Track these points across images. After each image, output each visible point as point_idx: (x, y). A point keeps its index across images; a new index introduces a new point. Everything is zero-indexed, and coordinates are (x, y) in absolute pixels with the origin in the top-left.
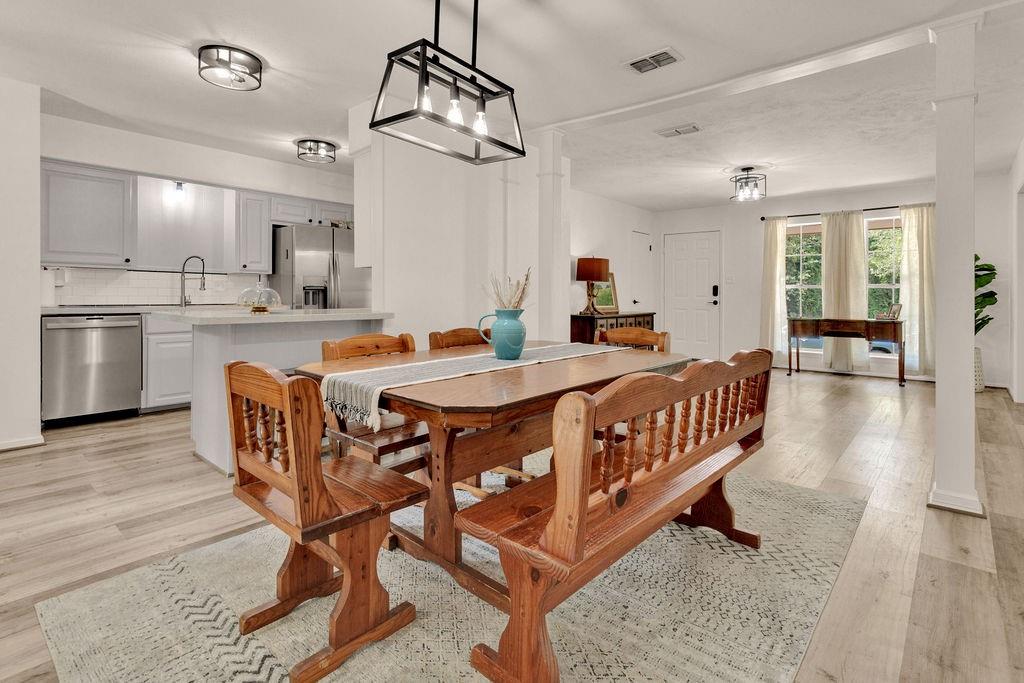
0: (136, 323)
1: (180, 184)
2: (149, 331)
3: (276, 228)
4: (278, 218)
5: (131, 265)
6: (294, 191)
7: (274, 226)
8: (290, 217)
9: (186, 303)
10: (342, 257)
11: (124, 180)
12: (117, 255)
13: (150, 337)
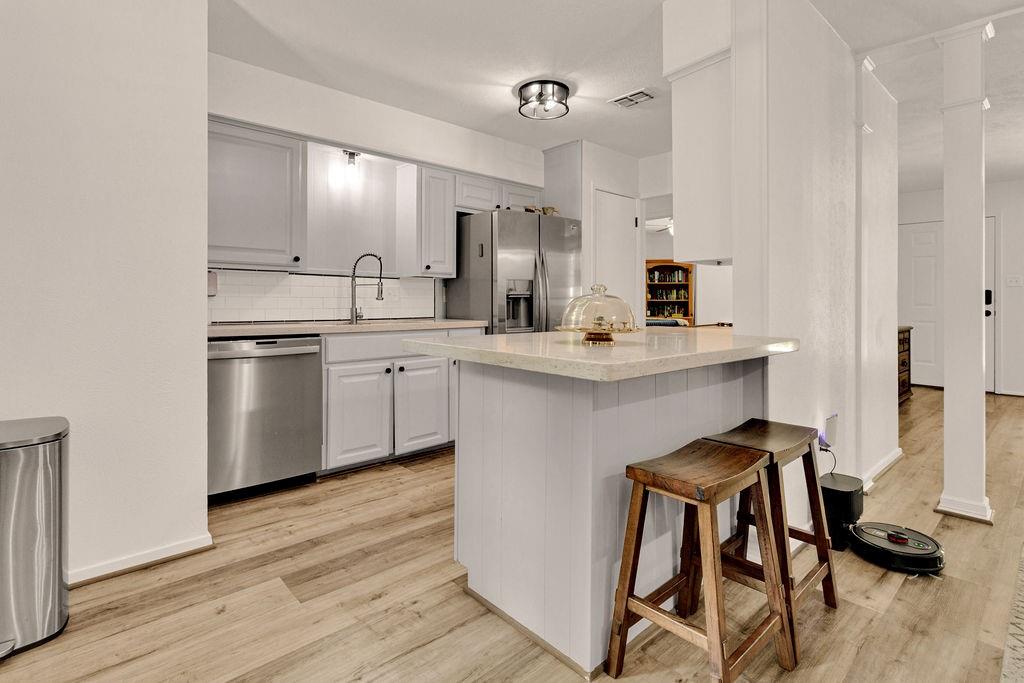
0: (314, 348)
1: (352, 155)
2: (330, 359)
3: (460, 216)
4: (464, 203)
5: (301, 266)
6: (481, 167)
7: (458, 213)
8: (477, 201)
9: (356, 318)
10: (551, 257)
11: (291, 147)
12: (283, 251)
13: (332, 368)
